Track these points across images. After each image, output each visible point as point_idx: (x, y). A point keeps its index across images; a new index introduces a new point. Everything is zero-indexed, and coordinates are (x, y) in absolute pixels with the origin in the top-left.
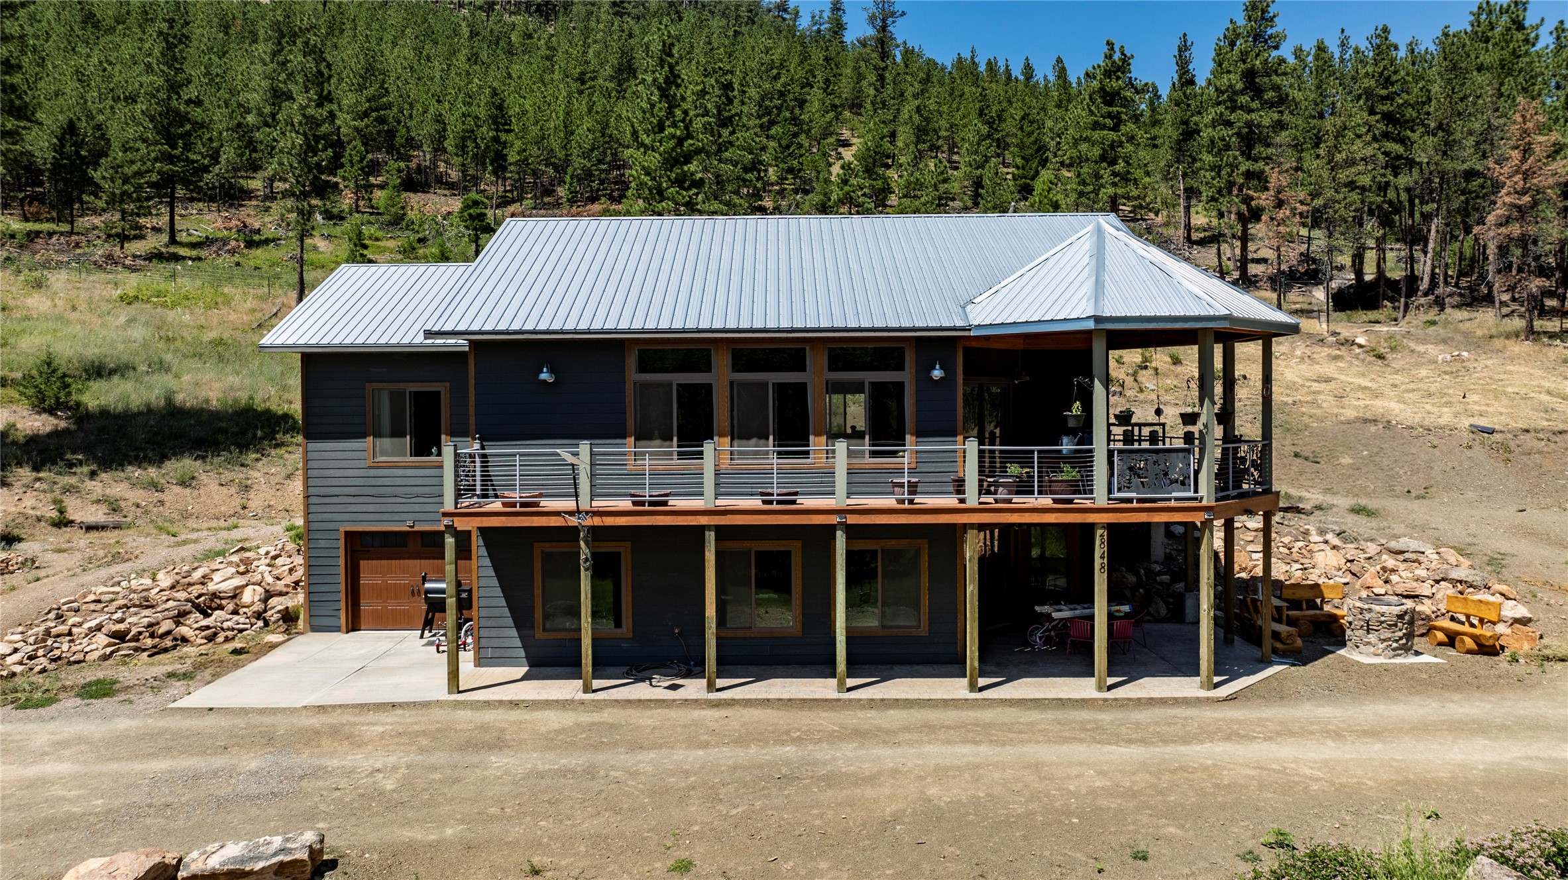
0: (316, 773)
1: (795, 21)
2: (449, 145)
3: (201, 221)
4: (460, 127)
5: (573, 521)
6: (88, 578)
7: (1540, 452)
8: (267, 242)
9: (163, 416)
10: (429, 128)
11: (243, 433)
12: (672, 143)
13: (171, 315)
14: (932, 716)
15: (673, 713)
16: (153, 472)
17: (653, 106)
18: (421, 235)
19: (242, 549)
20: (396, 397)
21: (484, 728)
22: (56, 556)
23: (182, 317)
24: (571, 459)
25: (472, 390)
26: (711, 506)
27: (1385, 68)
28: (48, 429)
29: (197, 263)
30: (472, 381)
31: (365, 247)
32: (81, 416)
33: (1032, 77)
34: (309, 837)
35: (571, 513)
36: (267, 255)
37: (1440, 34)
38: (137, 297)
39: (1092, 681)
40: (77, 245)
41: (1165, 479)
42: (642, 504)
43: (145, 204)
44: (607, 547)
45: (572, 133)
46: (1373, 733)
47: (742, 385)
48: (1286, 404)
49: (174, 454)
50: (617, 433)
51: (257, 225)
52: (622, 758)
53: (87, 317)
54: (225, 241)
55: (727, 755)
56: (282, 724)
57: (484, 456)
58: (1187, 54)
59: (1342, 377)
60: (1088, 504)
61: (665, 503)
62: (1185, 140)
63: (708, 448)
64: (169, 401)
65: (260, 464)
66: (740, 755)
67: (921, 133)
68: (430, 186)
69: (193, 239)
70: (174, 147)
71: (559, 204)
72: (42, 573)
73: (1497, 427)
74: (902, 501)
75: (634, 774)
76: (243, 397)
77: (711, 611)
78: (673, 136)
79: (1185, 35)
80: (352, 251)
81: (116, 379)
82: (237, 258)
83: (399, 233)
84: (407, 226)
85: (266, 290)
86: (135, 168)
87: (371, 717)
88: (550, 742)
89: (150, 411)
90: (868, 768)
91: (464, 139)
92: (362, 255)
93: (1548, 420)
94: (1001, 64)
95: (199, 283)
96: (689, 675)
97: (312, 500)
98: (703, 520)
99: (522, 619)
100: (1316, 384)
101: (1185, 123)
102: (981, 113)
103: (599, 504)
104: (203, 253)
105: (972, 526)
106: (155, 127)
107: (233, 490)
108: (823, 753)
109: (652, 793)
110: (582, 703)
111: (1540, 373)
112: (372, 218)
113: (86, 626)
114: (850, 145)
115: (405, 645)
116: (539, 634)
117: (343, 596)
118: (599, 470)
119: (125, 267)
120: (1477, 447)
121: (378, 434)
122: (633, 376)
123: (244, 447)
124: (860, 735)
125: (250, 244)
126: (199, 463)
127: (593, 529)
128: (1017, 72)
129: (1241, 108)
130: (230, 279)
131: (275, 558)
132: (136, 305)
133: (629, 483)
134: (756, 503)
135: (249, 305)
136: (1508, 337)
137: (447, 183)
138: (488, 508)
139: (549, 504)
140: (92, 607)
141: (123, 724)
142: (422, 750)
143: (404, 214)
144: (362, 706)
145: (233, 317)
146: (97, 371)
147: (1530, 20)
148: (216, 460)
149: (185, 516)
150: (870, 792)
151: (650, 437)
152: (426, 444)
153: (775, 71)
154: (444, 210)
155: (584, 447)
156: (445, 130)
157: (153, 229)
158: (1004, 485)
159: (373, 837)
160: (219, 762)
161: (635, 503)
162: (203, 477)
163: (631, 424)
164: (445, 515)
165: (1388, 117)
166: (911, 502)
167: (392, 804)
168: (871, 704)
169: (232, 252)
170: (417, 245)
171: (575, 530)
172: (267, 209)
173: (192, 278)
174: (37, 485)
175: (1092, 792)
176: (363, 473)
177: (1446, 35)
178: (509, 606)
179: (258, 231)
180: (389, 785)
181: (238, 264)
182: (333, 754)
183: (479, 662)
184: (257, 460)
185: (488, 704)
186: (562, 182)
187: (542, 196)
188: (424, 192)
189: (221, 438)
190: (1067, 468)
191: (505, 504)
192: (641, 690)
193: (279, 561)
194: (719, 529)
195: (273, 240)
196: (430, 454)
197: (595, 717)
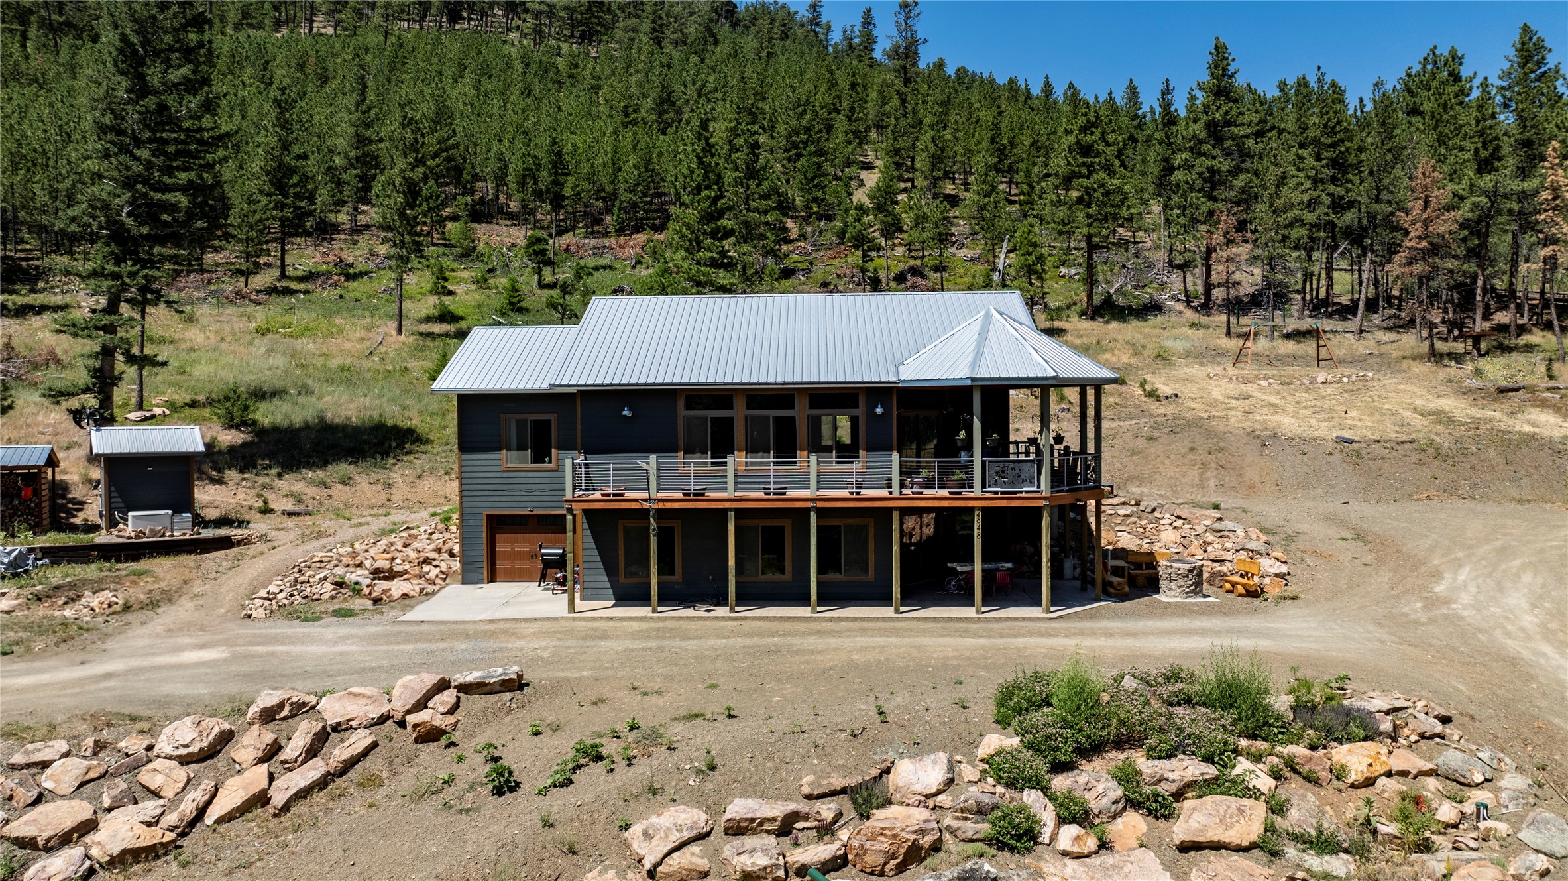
0: (501, 650)
1: (827, 35)
2: (511, 179)
3: (301, 256)
4: (520, 166)
5: (646, 505)
6: (309, 546)
7: (1382, 458)
8: (361, 275)
9: (318, 431)
10: (493, 166)
11: (381, 444)
12: (707, 203)
13: (299, 344)
14: (866, 625)
15: (708, 623)
16: (320, 473)
17: (692, 172)
18: (490, 267)
19: (408, 528)
20: (521, 424)
21: (595, 630)
22: (278, 533)
23: (307, 345)
24: (645, 466)
25: (579, 421)
26: (732, 496)
27: (1329, 120)
28: (240, 442)
29: (308, 297)
30: (579, 416)
31: (446, 280)
32: (261, 433)
33: (1051, 94)
34: (516, 668)
35: (645, 500)
36: (361, 288)
37: (1403, 75)
38: (268, 329)
39: (974, 609)
40: (209, 282)
41: (1018, 480)
42: (689, 494)
43: (265, 246)
44: (667, 523)
45: (620, 170)
46: (1134, 635)
47: (753, 418)
48: (1202, 418)
49: (334, 460)
50: (671, 448)
51: (351, 260)
52: (678, 643)
53: (234, 347)
54: (328, 275)
55: (740, 642)
56: (471, 629)
57: (586, 465)
58: (1169, 97)
59: (1259, 395)
60: (972, 495)
61: (703, 494)
62: (1165, 176)
63: (730, 459)
64: (322, 419)
65: (396, 468)
66: (748, 642)
67: (936, 161)
68: (493, 217)
69: (299, 274)
70: (286, 196)
71: (607, 233)
72: (275, 543)
73: (1356, 438)
74: (852, 493)
75: (686, 650)
76: (376, 415)
77: (732, 562)
78: (709, 197)
79: (1168, 80)
80: (435, 283)
81: (276, 401)
82: (339, 291)
83: (471, 264)
84: (478, 257)
85: (369, 320)
86: (257, 217)
87: (523, 625)
88: (634, 636)
89: (307, 426)
90: (820, 647)
91: (524, 177)
92: (443, 287)
93: (1397, 432)
94: (1021, 83)
95: (314, 315)
96: (718, 604)
97: (465, 493)
98: (727, 505)
99: (611, 570)
100: (1234, 402)
101: (1166, 160)
102: (993, 141)
103: (662, 494)
104: (310, 286)
105: (896, 509)
106: (270, 181)
107: (380, 487)
108: (797, 641)
109: (696, 658)
110: (652, 618)
111: (1421, 391)
112: (447, 251)
113: (318, 577)
114: (873, 168)
115: (529, 590)
116: (622, 579)
117: (485, 558)
118: (663, 473)
119: (250, 300)
120: (1337, 454)
121: (509, 449)
122: (683, 412)
123: (385, 455)
124: (820, 633)
125: (350, 277)
126: (352, 467)
127: (658, 511)
128: (1036, 90)
129: (1204, 155)
130: (338, 311)
131: (431, 534)
132: (269, 336)
133: (679, 481)
134: (760, 494)
135: (358, 335)
136: (1414, 359)
137: (507, 213)
138: (592, 497)
139: (630, 495)
140: (319, 565)
141: (372, 629)
142: (559, 639)
143: (475, 247)
144: (516, 620)
145: (348, 345)
146: (260, 395)
147: (1465, 72)
148: (364, 464)
149: (349, 506)
150: (819, 657)
151: (693, 452)
152: (540, 456)
153: (801, 109)
154: (508, 241)
155: (653, 459)
156: (506, 167)
157: (265, 264)
158: (917, 483)
159: (544, 675)
160: (442, 645)
161: (684, 494)
162: (357, 477)
163: (681, 443)
164: (567, 501)
165: (1334, 163)
166: (858, 493)
167: (549, 663)
168: (832, 619)
169: (335, 286)
170: (487, 276)
171: (647, 511)
172: (355, 243)
173: (308, 310)
174: (244, 483)
175: (947, 658)
176: (499, 475)
177: (1409, 75)
178: (603, 561)
179: (351, 265)
180: (546, 655)
181: (341, 297)
182: (508, 642)
183: (583, 598)
184: (394, 464)
185: (593, 618)
186: (609, 211)
187: (593, 225)
188: (487, 222)
189: (367, 447)
190: (957, 472)
191: (603, 495)
192: (689, 612)
193: (434, 536)
194: (737, 510)
195: (366, 273)
196: (544, 462)
197: (661, 625)
